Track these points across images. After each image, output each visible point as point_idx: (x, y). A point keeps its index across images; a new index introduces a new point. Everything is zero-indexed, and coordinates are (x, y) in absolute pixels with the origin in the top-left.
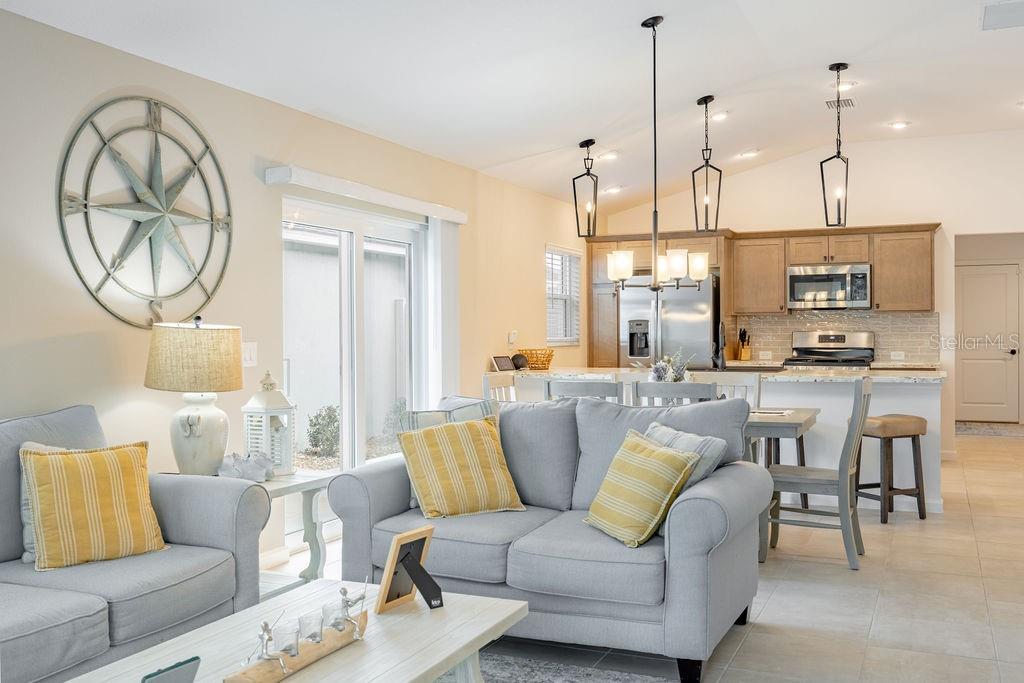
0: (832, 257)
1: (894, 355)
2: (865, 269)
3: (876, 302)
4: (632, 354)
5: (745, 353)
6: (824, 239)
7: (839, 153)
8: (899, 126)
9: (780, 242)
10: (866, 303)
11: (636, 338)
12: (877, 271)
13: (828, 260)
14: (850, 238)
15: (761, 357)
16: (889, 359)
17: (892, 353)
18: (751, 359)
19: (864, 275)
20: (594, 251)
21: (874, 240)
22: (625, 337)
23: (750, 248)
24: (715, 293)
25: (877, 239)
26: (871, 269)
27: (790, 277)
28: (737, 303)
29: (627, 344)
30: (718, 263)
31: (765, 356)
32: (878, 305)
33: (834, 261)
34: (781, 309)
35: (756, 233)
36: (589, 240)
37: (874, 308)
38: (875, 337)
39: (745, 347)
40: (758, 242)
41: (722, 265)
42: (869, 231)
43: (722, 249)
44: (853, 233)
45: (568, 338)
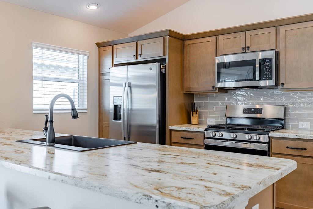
0: (248, 48)
1: (301, 125)
2: (271, 54)
3: (282, 80)
4: (115, 118)
5: (195, 119)
6: (242, 34)
11: (118, 108)
12: (282, 57)
13: (245, 49)
14: (262, 31)
16: (296, 127)
17: (300, 123)
18: (201, 123)
19: (271, 60)
20: (101, 52)
21: (280, 30)
22: (112, 107)
23: (194, 45)
24: (163, 77)
25: (282, 30)
26: (277, 54)
27: (218, 63)
28: (186, 85)
29: (113, 111)
30: (164, 55)
31: (211, 121)
32: (283, 84)
33: (249, 51)
34: (213, 88)
35: (197, 34)
36: (99, 45)
37: (280, 87)
38: (285, 109)
39: (194, 115)
40: (199, 40)
41: (167, 57)
42: (276, 25)
43: (167, 45)
44: (263, 27)
45: (80, 108)
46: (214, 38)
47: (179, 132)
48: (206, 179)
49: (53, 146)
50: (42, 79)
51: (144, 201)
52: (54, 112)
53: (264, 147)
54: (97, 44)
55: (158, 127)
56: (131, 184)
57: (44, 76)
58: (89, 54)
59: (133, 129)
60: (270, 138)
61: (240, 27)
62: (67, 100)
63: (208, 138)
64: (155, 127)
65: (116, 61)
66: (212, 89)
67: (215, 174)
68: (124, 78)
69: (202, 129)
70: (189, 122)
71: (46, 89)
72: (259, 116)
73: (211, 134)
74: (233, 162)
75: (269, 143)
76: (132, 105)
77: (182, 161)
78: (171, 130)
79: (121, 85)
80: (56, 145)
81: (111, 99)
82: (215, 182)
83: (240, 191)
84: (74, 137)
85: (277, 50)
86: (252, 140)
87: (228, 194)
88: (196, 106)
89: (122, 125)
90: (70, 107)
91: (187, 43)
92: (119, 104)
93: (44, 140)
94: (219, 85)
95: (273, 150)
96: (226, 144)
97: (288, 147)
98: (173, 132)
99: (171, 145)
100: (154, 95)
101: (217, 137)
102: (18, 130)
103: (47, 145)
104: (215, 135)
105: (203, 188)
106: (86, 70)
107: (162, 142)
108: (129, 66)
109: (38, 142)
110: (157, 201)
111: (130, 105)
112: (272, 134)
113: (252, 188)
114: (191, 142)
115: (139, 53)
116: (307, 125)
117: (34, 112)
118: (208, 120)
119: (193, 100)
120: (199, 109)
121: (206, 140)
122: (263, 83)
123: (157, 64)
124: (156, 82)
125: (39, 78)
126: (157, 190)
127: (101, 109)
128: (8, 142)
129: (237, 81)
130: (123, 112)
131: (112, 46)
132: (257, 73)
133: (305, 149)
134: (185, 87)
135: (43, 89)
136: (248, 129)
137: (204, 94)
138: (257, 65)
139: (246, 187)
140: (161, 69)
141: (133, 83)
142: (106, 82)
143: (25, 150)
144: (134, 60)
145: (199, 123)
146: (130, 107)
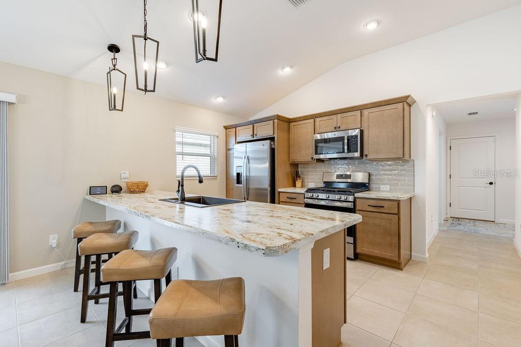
0: (339, 127)
1: (383, 188)
2: (356, 132)
3: (365, 152)
4: (237, 183)
6: (334, 117)
11: (239, 175)
12: (366, 133)
13: (337, 129)
14: (349, 114)
15: (309, 186)
16: (379, 190)
17: (382, 186)
19: (356, 136)
20: (228, 133)
21: (364, 114)
22: (235, 174)
23: (298, 126)
24: (273, 151)
25: (366, 112)
26: (362, 132)
27: (315, 140)
28: (291, 157)
29: (236, 178)
30: (274, 134)
31: (312, 185)
32: (366, 156)
33: (340, 130)
35: (299, 118)
36: (226, 128)
38: (370, 175)
39: (298, 180)
40: (301, 122)
41: (276, 136)
42: (361, 108)
43: (276, 126)
44: (351, 110)
45: (212, 175)
46: (313, 120)
48: (282, 228)
49: (183, 203)
50: (183, 154)
51: (230, 243)
52: (184, 178)
53: (350, 205)
54: (224, 127)
55: (269, 189)
56: (225, 230)
57: (184, 151)
58: (218, 135)
59: (251, 191)
60: (355, 198)
61: (332, 111)
62: (194, 169)
63: (307, 198)
64: (267, 190)
65: (239, 139)
66: (311, 160)
67: (291, 224)
68: (243, 152)
69: (303, 191)
70: (294, 186)
71: (186, 162)
72: (349, 180)
73: (310, 195)
74: (311, 216)
75: (354, 202)
76: (249, 173)
77: (272, 215)
79: (242, 158)
80: (186, 203)
81: (235, 168)
82: (288, 230)
83: (303, 236)
84: (202, 197)
85: (362, 129)
86: (347, 200)
87: (292, 238)
88: (299, 173)
89: (243, 188)
90: (197, 174)
91: (292, 124)
92: (240, 172)
93: (177, 199)
94: (317, 157)
95: (358, 208)
96: (323, 203)
97: (369, 206)
98: (281, 194)
99: (279, 204)
100: (267, 165)
101: (314, 197)
102: (164, 192)
103: (179, 203)
104: (313, 196)
105: (275, 234)
106: (216, 147)
107: (273, 201)
108: (247, 143)
109: (174, 201)
110: (238, 243)
112: (357, 195)
113: (314, 235)
114: (294, 201)
115: (255, 133)
116: (387, 187)
118: (309, 184)
119: (298, 168)
120: (302, 176)
121: (306, 199)
122: (350, 155)
123: (268, 141)
124: (267, 155)
125: (179, 154)
126: (242, 235)
127: (228, 176)
128: (153, 200)
129: (338, 153)
130: (243, 178)
131: (236, 128)
132: (346, 147)
133: (383, 207)
134: (291, 158)
135: (183, 161)
136: (338, 191)
137: (306, 164)
138: (346, 141)
139: (309, 234)
140: (271, 145)
141: (251, 156)
142: (231, 156)
143: (162, 207)
144: (251, 139)
145: (302, 186)
146: (248, 175)
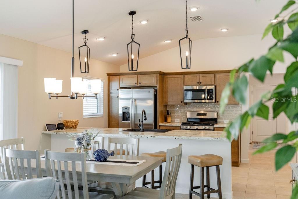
0: (201, 83)
2: (212, 87)
3: (217, 100)
4: (123, 120)
5: (169, 119)
6: (197, 75)
7: (187, 36)
8: (224, 30)
9: (181, 76)
10: (214, 101)
11: (125, 114)
12: (217, 88)
13: (199, 83)
14: (207, 75)
15: (176, 121)
17: (224, 120)
18: (172, 122)
19: (212, 90)
20: (111, 79)
21: (216, 76)
23: (170, 79)
24: (155, 96)
25: (218, 75)
26: (215, 87)
27: (185, 90)
29: (121, 115)
30: (156, 84)
33: (201, 84)
34: (182, 103)
35: (172, 73)
36: (109, 75)
37: (217, 103)
38: (218, 113)
39: (169, 117)
40: (173, 76)
42: (215, 73)
43: (158, 79)
44: (208, 73)
45: (99, 114)
46: (182, 76)
47: (165, 127)
54: (107, 74)
58: (104, 80)
60: (214, 128)
61: (197, 72)
70: (166, 121)
73: (185, 127)
75: (214, 130)
78: (160, 126)
85: (215, 85)
86: (206, 129)
89: (131, 124)
91: (166, 77)
94: (186, 101)
98: (161, 127)
104: (187, 127)
111: (135, 111)
112: (215, 126)
116: (228, 121)
117: (84, 117)
120: (171, 114)
123: (153, 89)
131: (119, 76)
132: (206, 96)
134: (164, 101)
136: (203, 124)
138: (206, 92)
140: (154, 92)
142: (114, 98)
144: (136, 85)
146: (135, 113)
